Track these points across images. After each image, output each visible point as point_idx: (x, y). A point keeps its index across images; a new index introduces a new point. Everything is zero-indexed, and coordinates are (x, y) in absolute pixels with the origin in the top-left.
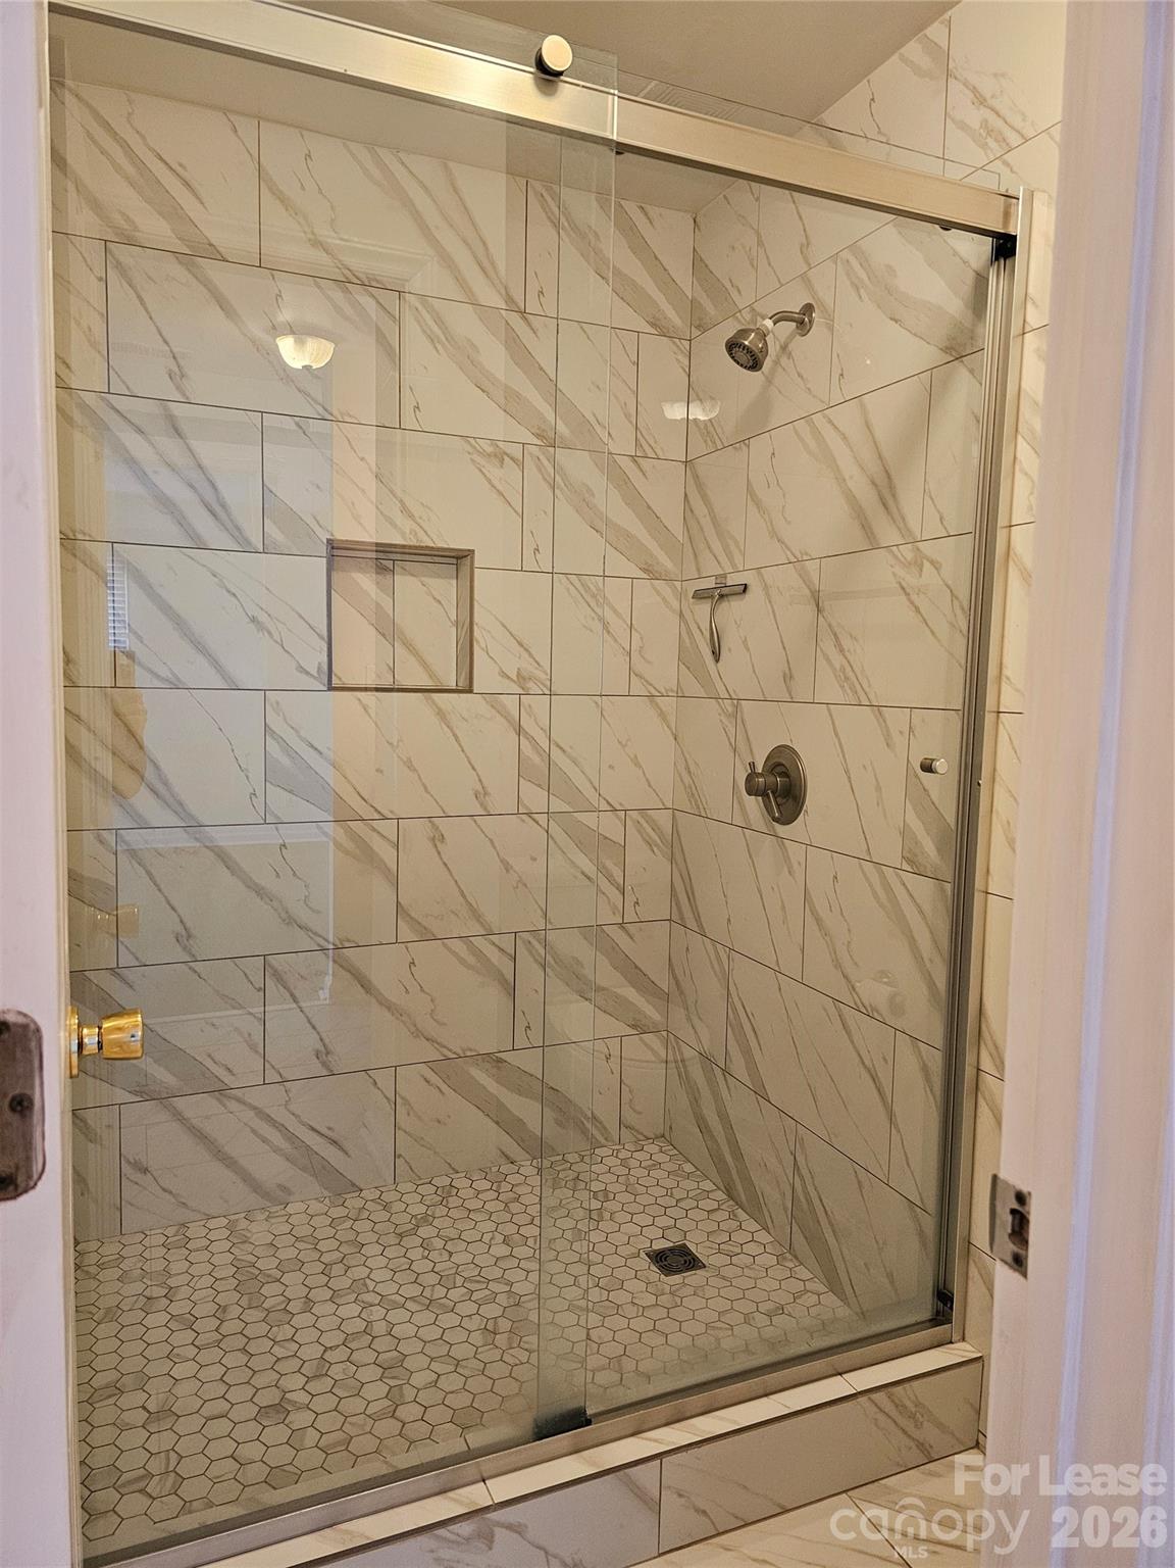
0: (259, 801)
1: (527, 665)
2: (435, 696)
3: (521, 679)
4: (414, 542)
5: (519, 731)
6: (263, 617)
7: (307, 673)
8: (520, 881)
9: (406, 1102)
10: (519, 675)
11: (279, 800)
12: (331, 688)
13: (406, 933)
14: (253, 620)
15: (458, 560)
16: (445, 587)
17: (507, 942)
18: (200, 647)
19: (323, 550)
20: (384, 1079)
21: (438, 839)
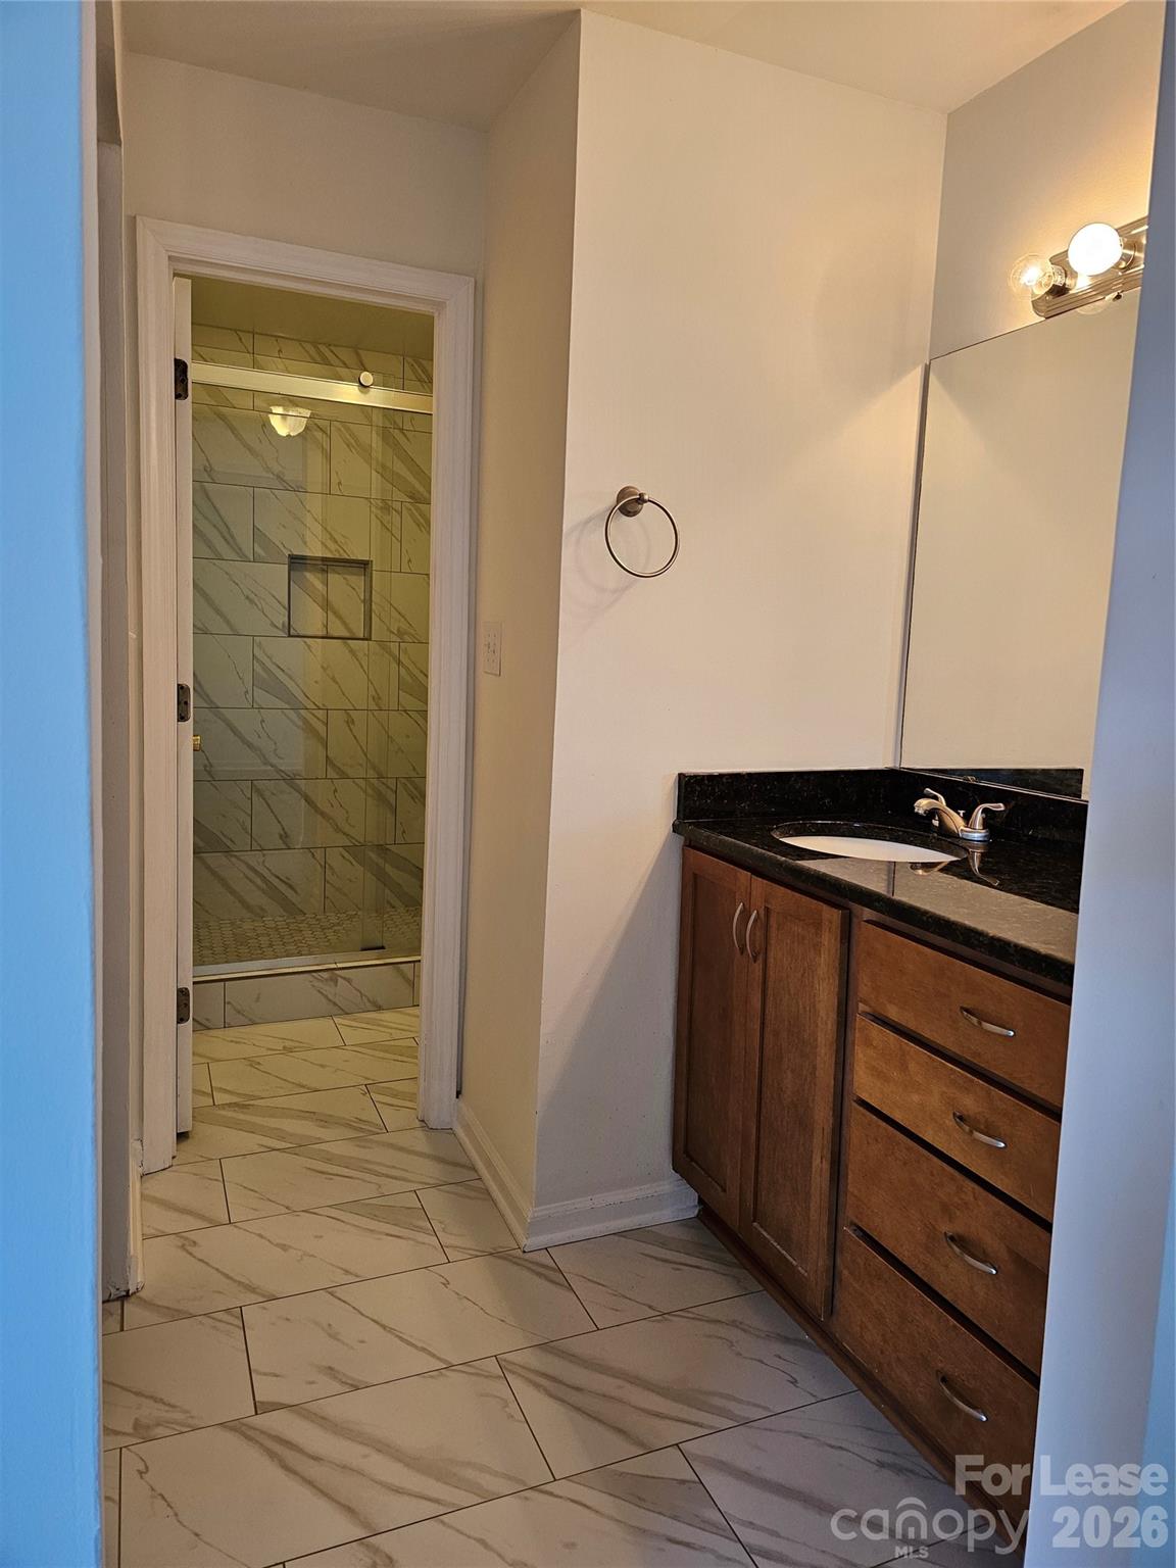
0: (249, 696)
1: (404, 626)
2: (350, 642)
3: (400, 633)
4: (337, 556)
5: (399, 663)
6: (252, 596)
7: (277, 627)
8: (400, 749)
9: (331, 868)
10: (398, 630)
11: (262, 697)
12: (290, 636)
13: (332, 774)
14: (247, 598)
15: (364, 566)
16: (358, 581)
17: (391, 783)
18: (218, 612)
19: (287, 560)
20: (319, 854)
21: (350, 722)
